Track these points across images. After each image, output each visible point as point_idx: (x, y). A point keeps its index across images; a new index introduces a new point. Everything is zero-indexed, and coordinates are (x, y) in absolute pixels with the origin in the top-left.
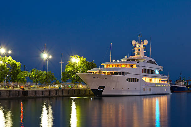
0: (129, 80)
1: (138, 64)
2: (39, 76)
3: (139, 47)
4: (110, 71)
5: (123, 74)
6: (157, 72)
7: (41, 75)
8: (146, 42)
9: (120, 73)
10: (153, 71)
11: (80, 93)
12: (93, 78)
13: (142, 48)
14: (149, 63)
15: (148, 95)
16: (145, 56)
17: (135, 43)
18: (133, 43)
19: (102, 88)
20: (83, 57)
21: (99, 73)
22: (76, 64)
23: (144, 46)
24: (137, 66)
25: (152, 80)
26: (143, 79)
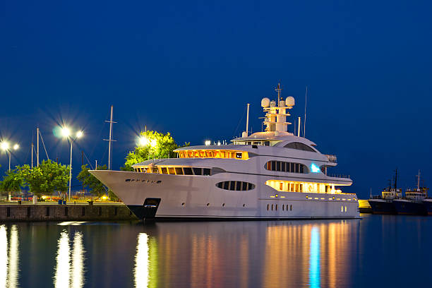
0: (224, 185)
1: (254, 151)
2: (55, 175)
3: (276, 113)
4: (174, 166)
5: (207, 172)
6: (315, 169)
7: (61, 173)
8: (290, 101)
9: (198, 171)
10: (302, 165)
11: (116, 214)
12: (127, 180)
13: (282, 115)
14: (289, 149)
15: (281, 219)
16: (288, 134)
17: (268, 105)
18: (265, 103)
19: (154, 202)
20: (169, 134)
21: (155, 169)
22: (150, 152)
23: (287, 111)
24: (250, 155)
25: (303, 187)
26: (268, 183)
